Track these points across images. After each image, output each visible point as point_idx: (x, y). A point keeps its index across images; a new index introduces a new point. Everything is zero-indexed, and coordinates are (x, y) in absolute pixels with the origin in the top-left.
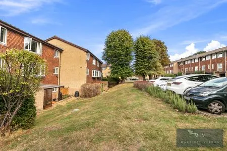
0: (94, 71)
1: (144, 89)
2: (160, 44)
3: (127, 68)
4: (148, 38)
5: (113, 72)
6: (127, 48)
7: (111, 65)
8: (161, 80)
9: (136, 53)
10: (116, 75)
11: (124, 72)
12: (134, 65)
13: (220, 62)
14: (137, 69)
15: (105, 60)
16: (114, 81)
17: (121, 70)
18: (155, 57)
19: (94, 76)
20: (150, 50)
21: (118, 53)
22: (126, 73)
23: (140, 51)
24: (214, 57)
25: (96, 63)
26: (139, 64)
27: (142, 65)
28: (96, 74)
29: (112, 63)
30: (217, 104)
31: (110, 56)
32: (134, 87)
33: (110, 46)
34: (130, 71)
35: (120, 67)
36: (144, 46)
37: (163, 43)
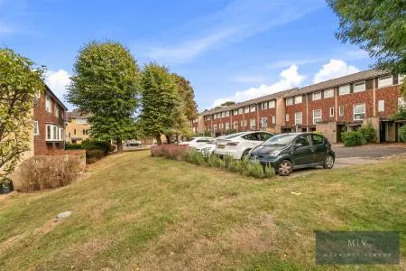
0: (52, 127)
1: (179, 158)
2: (183, 83)
3: (128, 122)
4: (164, 70)
5: (99, 130)
6: (130, 83)
7: (91, 115)
8: (198, 141)
9: (145, 94)
10: (105, 136)
11: (122, 131)
12: (140, 116)
13: (252, 118)
14: (147, 125)
15: (76, 103)
16: (98, 150)
17: (115, 126)
18: (178, 105)
19: (52, 139)
20: (169, 92)
21: (109, 91)
22: (126, 132)
23: (152, 91)
24: (247, 111)
25: (53, 110)
26: (151, 114)
27: (156, 118)
28: (54, 134)
29: (95, 110)
30: (286, 164)
31: (89, 96)
32: (153, 155)
33: (90, 74)
34: (135, 128)
35: (113, 120)
36: (159, 84)
37: (188, 82)
